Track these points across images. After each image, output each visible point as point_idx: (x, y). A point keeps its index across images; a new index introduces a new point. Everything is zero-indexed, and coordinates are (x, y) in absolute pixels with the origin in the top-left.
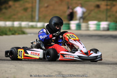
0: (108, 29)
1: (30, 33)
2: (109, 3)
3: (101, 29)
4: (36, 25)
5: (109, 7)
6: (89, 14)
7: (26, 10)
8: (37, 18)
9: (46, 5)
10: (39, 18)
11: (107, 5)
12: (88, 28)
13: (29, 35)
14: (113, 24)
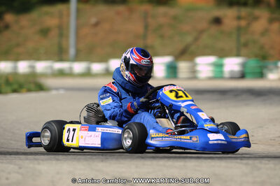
0: (242, 76)
1: (57, 89)
2: (244, 11)
3: (227, 75)
4: (71, 68)
5: (243, 23)
6: (196, 39)
7: (45, 32)
8: (72, 51)
9: (93, 20)
10: (78, 52)
11: (239, 18)
12: (193, 74)
13: (54, 92)
14: (253, 63)
